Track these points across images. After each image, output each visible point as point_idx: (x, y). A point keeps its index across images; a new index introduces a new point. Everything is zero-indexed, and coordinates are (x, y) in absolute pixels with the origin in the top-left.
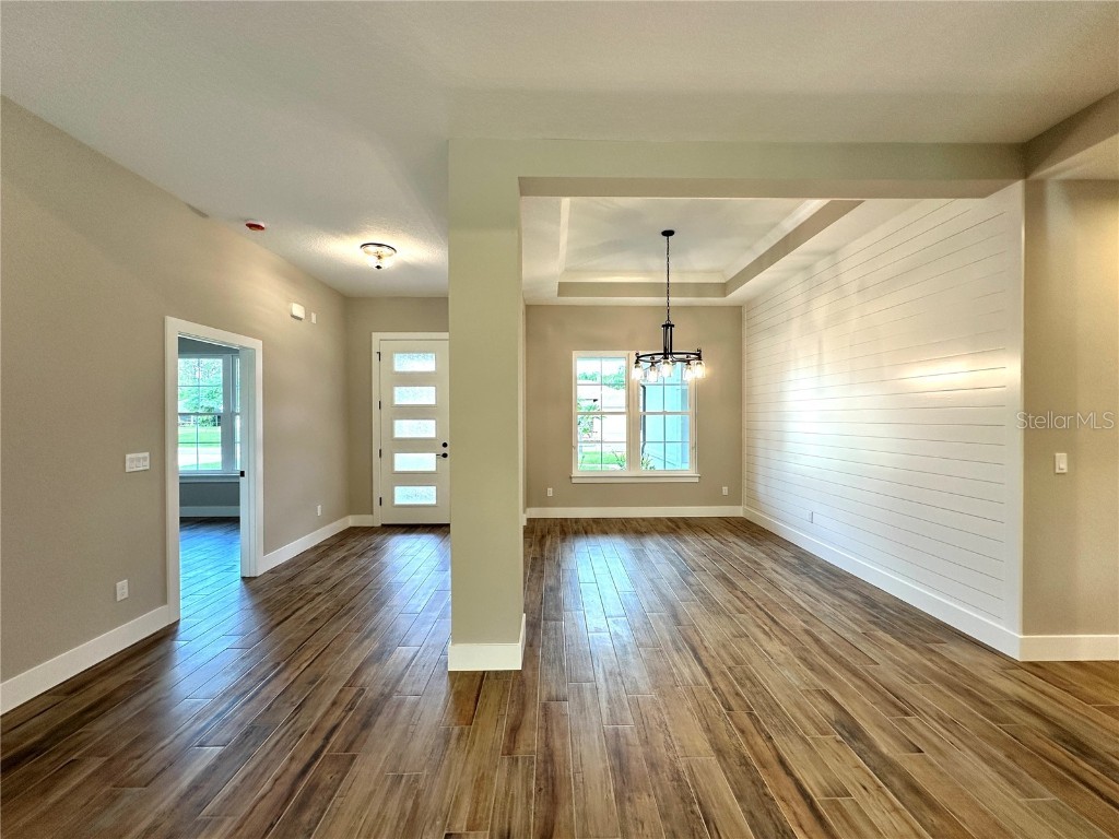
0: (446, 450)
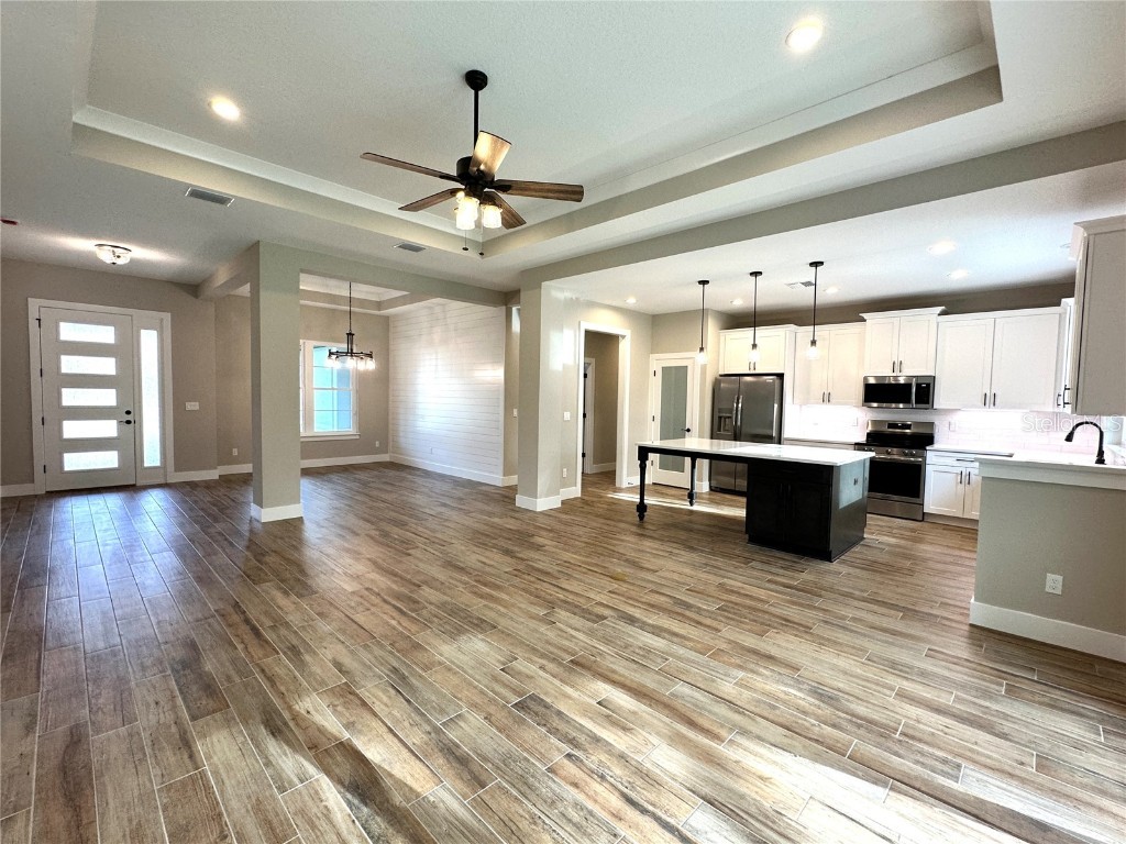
0: (129, 418)
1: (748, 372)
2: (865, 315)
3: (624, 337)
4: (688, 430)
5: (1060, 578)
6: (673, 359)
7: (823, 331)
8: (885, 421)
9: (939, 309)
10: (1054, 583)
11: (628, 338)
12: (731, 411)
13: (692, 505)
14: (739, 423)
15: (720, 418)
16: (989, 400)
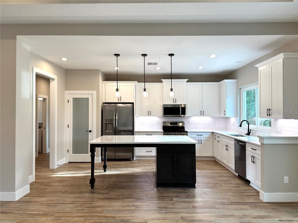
1: (118, 102)
2: (163, 80)
3: (53, 79)
4: (90, 131)
5: (288, 177)
6: (81, 94)
7: (148, 85)
8: (169, 122)
9: (186, 80)
10: (286, 179)
11: (56, 81)
12: (112, 120)
13: (105, 171)
14: (117, 126)
15: (106, 124)
16: (202, 113)
